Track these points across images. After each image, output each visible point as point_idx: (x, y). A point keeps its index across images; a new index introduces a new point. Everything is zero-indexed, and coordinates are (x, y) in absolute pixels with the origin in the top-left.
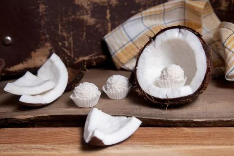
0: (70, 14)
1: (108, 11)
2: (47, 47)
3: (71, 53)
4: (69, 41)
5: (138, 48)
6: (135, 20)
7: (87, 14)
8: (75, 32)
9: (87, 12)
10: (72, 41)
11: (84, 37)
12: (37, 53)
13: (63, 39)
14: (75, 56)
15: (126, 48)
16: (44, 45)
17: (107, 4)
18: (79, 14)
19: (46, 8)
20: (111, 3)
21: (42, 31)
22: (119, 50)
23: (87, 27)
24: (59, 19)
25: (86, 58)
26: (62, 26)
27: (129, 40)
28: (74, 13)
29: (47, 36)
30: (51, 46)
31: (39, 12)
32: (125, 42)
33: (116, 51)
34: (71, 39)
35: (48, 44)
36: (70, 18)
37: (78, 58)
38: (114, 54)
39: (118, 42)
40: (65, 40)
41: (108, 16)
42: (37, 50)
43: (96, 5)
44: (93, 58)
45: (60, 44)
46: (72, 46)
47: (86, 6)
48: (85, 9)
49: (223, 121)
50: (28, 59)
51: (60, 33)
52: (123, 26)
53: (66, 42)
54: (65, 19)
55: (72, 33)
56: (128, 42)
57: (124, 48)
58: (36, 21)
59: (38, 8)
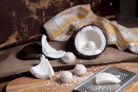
0: (27, 15)
1: (44, 12)
2: (16, 33)
3: (27, 35)
4: (26, 29)
5: (61, 30)
6: (59, 16)
7: (34, 14)
8: (29, 24)
9: (34, 13)
10: (27, 29)
11: (33, 26)
12: (12, 37)
13: (23, 28)
14: (29, 36)
15: (56, 31)
16: (15, 32)
17: (43, 9)
18: (30, 15)
19: (16, 14)
20: (45, 8)
21: (14, 26)
22: (52, 32)
23: (34, 21)
24: (21, 19)
25: (34, 37)
26: (23, 22)
27: (57, 26)
28: (28, 15)
29: (16, 28)
30: (18, 32)
31: (12, 16)
32: (55, 28)
33: (51, 33)
34: (27, 28)
35: (16, 32)
36: (27, 17)
37: (30, 37)
38: (49, 34)
39: (52, 28)
40: (24, 29)
41: (44, 14)
42: (11, 36)
43: (38, 10)
44: (37, 36)
45: (22, 31)
46: (27, 31)
47: (34, 11)
48: (33, 12)
49: (114, 62)
50: (7, 41)
51: (22, 25)
52: (53, 20)
53: (25, 30)
54: (24, 18)
55: (27, 25)
56: (57, 28)
57: (54, 31)
58: (11, 21)
59: (12, 14)
